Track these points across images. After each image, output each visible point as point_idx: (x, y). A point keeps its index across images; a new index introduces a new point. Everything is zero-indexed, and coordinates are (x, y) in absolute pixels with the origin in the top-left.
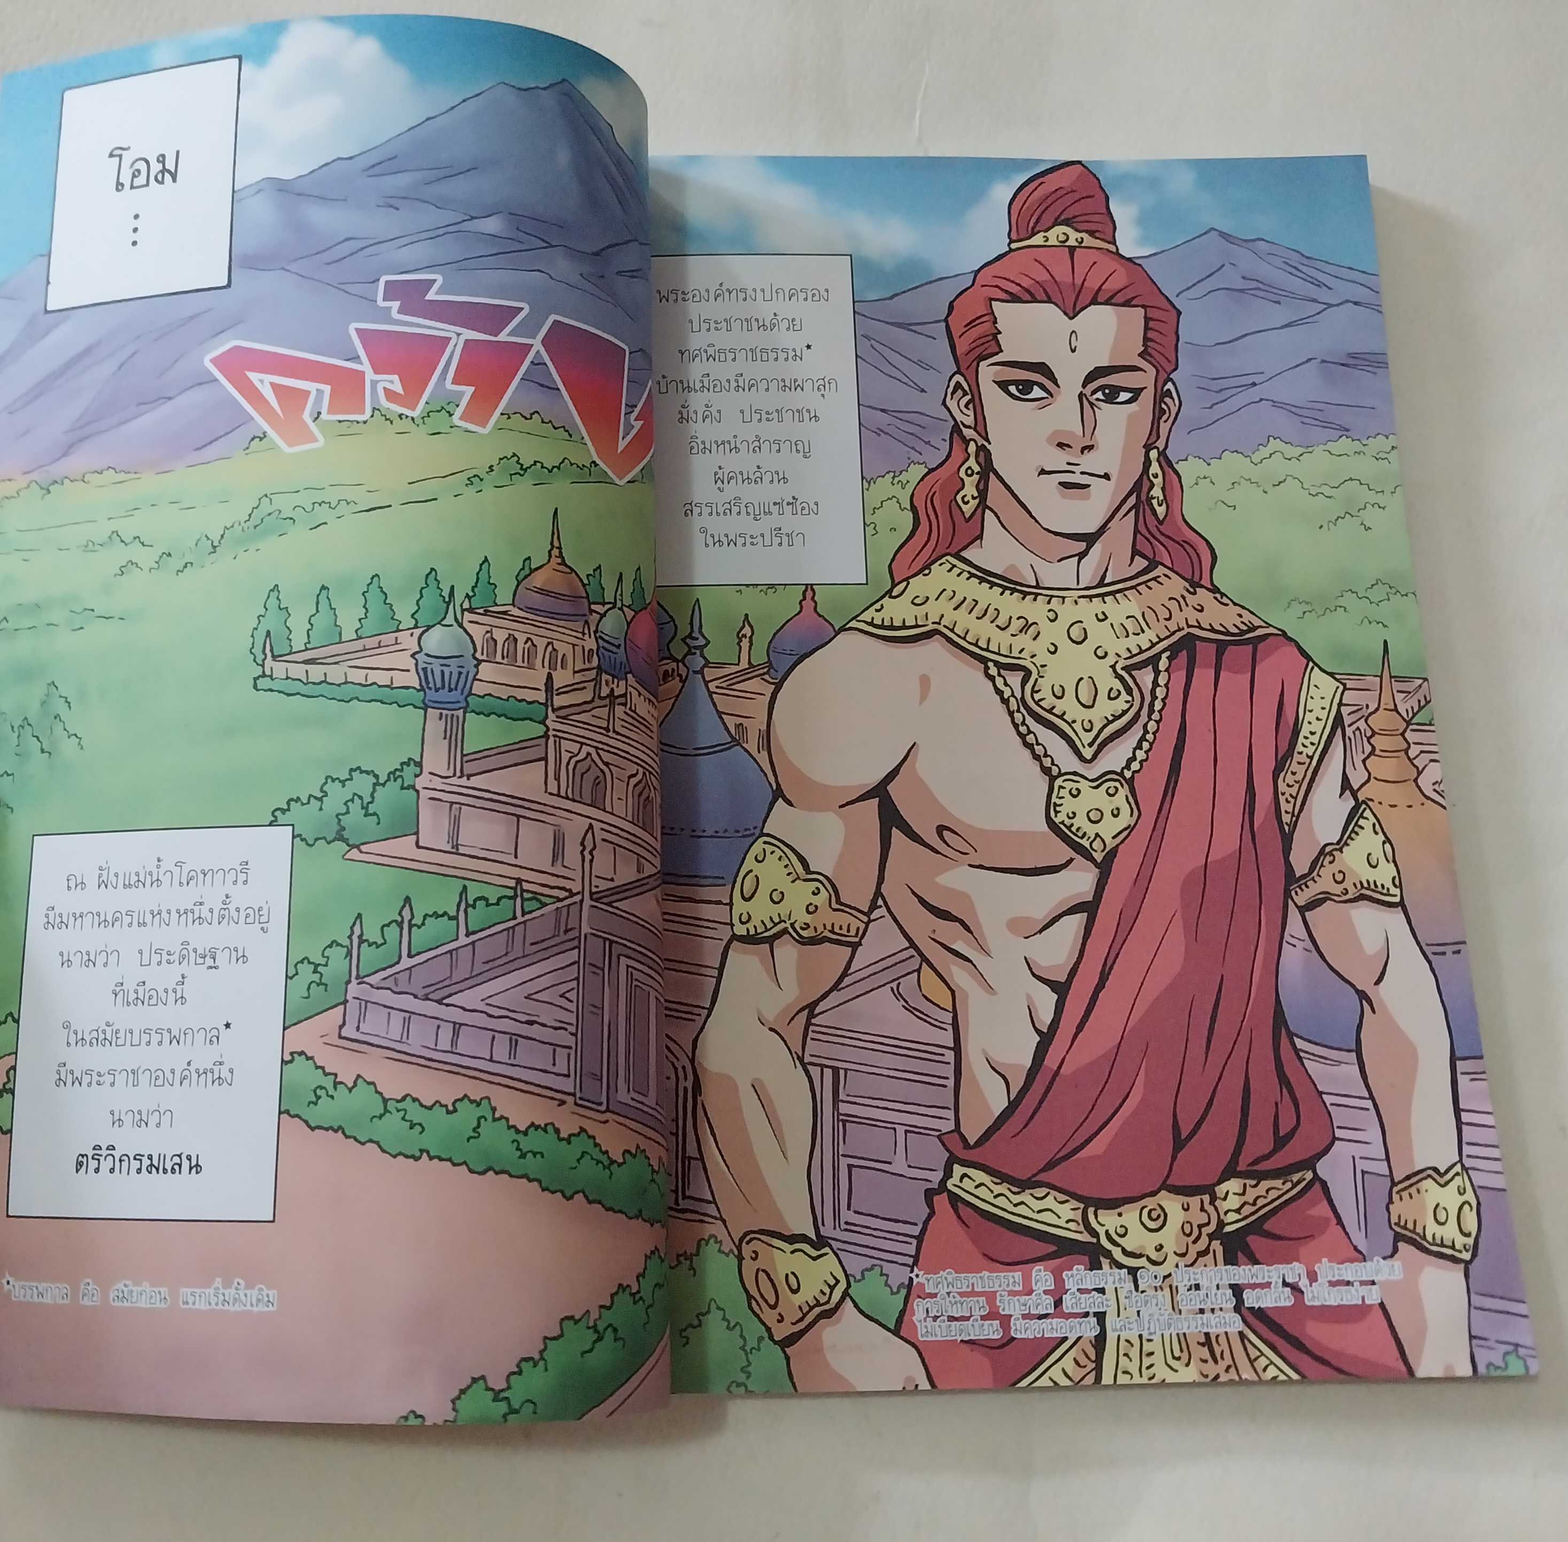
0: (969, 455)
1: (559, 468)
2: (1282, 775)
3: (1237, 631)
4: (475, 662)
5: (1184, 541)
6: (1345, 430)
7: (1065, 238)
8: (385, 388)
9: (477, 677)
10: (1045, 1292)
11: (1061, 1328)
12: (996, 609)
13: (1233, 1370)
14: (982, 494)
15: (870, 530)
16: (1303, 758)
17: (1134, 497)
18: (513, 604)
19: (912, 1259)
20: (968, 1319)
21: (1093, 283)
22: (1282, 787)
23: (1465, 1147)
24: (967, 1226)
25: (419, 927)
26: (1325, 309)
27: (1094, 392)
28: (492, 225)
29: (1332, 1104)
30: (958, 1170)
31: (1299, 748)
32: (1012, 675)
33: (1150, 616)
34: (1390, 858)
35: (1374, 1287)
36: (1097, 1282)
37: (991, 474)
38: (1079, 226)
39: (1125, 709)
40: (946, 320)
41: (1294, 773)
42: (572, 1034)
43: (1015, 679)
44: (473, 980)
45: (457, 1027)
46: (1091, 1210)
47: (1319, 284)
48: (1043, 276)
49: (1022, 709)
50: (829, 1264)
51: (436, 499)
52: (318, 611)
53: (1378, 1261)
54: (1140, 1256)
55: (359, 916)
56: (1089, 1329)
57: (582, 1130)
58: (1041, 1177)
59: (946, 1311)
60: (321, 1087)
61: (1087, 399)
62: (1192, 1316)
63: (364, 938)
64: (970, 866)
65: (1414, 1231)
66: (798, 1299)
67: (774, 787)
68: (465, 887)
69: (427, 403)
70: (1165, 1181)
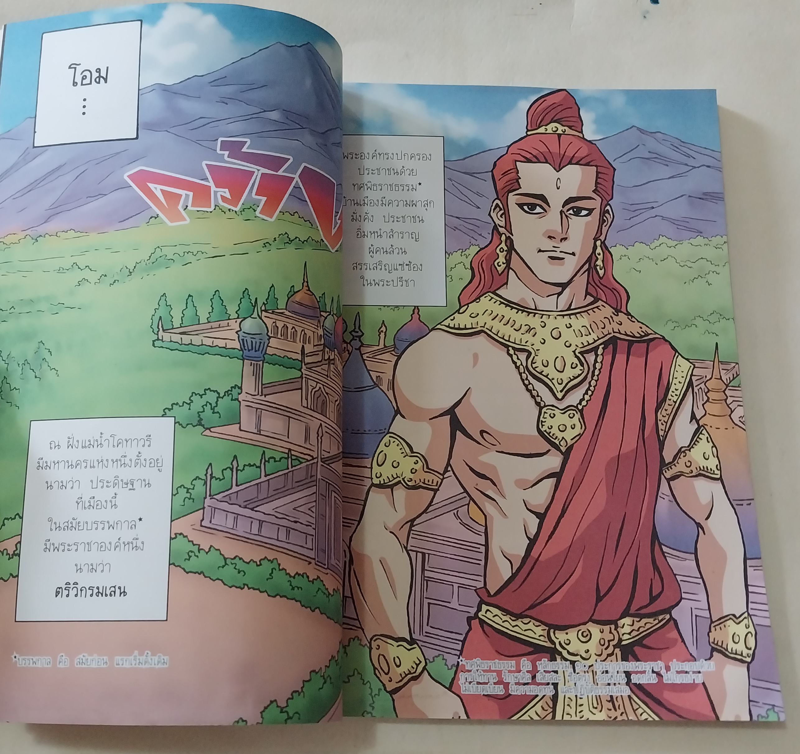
0: (502, 241)
1: (307, 241)
2: (660, 411)
3: (639, 336)
4: (268, 337)
5: (613, 288)
6: (700, 233)
7: (556, 129)
8: (221, 195)
9: (269, 345)
10: (528, 672)
11: (535, 690)
12: (514, 320)
13: (624, 714)
14: (508, 261)
15: (449, 279)
16: (671, 402)
17: (587, 265)
18: (286, 309)
19: (459, 652)
20: (487, 683)
21: (570, 153)
22: (660, 416)
23: (750, 604)
24: (488, 637)
25: (241, 471)
26: (692, 169)
27: (568, 210)
28: (275, 115)
29: (681, 581)
30: (484, 607)
31: (669, 397)
32: (521, 354)
33: (594, 326)
34: (715, 455)
35: (700, 675)
36: (554, 668)
37: (513, 251)
38: (564, 123)
39: (579, 373)
40: (492, 171)
41: (666, 410)
42: (314, 529)
43: (523, 356)
44: (269, 499)
45: (261, 522)
46: (552, 631)
47: (689, 156)
48: (543, 149)
49: (526, 372)
50: (417, 652)
51: (247, 253)
52: (187, 308)
53: (702, 661)
54: (577, 655)
55: (210, 464)
56: (549, 691)
57: (318, 577)
58: (527, 613)
59: (476, 679)
60: (192, 552)
61: (565, 214)
62: (603, 687)
63: (213, 475)
64: (497, 451)
65: (721, 647)
66: (400, 670)
67: (396, 408)
68: (264, 452)
69: (243, 204)
70: (591, 617)
